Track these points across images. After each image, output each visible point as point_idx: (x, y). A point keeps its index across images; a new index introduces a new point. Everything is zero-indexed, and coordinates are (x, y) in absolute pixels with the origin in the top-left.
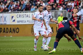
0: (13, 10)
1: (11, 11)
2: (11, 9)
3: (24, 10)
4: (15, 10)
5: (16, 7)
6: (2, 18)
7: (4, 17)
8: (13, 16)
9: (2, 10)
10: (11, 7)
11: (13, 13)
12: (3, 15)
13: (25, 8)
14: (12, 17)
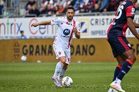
0: (82, 10)
1: (80, 12)
2: (80, 9)
3: (105, 10)
4: (87, 10)
5: (89, 4)
8: (83, 21)
9: (63, 10)
10: (79, 4)
11: (84, 15)
13: (107, 7)
14: (82, 24)
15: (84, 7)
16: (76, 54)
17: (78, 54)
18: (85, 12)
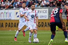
0: (17, 7)
1: (16, 8)
2: (16, 6)
3: (27, 7)
4: (19, 7)
5: (20, 4)
6: (7, 14)
7: (9, 13)
9: (8, 7)
10: (15, 4)
11: (18, 9)
12: (8, 11)
13: (28, 5)
15: (18, 5)
16: (14, 27)
17: (15, 27)
18: (18, 8)
